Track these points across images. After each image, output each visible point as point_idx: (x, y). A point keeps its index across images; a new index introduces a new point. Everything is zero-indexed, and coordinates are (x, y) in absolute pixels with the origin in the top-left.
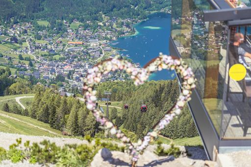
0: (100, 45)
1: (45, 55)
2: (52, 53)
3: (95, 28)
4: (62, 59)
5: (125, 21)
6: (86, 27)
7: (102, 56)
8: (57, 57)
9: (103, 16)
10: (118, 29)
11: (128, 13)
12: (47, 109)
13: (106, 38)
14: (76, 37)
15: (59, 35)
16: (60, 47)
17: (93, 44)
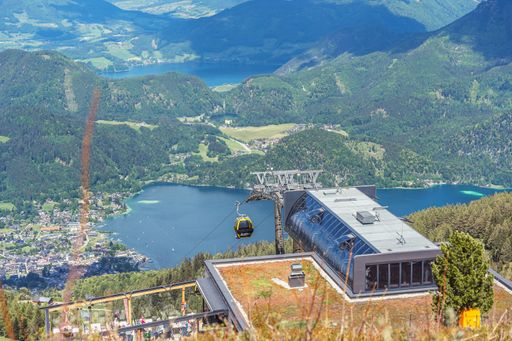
0: (83, 229)
1: (11, 248)
2: (19, 244)
3: (75, 207)
4: (33, 252)
5: (113, 196)
6: (63, 208)
7: (86, 242)
8: (27, 249)
9: (85, 191)
10: (105, 207)
11: (116, 186)
12: (16, 322)
13: (90, 220)
14: (51, 221)
15: (29, 220)
16: (31, 236)
17: (74, 228)
